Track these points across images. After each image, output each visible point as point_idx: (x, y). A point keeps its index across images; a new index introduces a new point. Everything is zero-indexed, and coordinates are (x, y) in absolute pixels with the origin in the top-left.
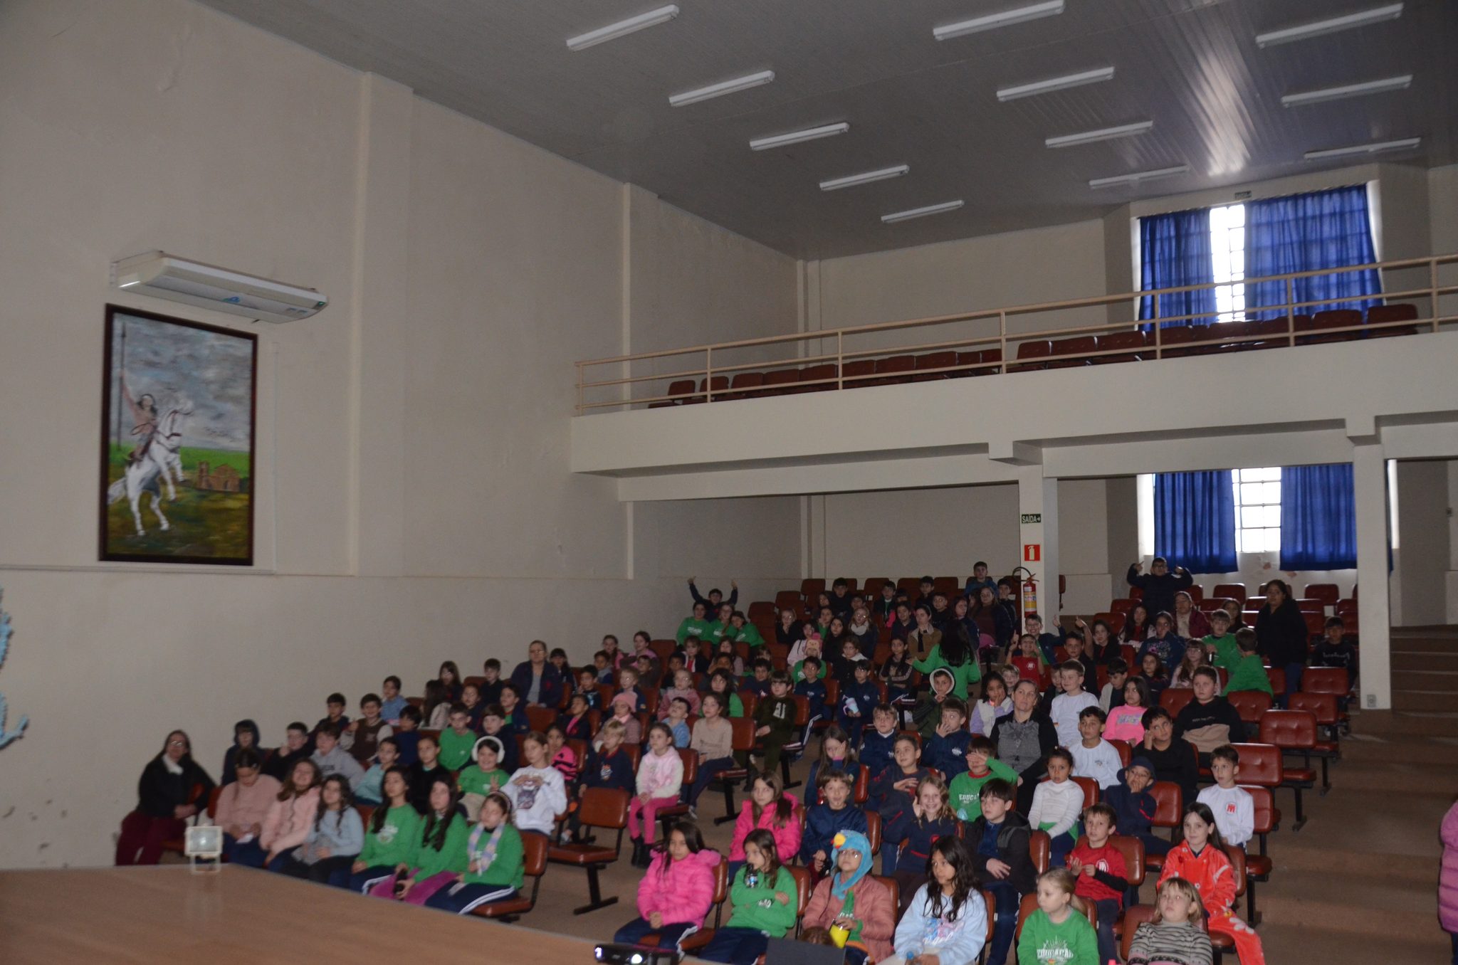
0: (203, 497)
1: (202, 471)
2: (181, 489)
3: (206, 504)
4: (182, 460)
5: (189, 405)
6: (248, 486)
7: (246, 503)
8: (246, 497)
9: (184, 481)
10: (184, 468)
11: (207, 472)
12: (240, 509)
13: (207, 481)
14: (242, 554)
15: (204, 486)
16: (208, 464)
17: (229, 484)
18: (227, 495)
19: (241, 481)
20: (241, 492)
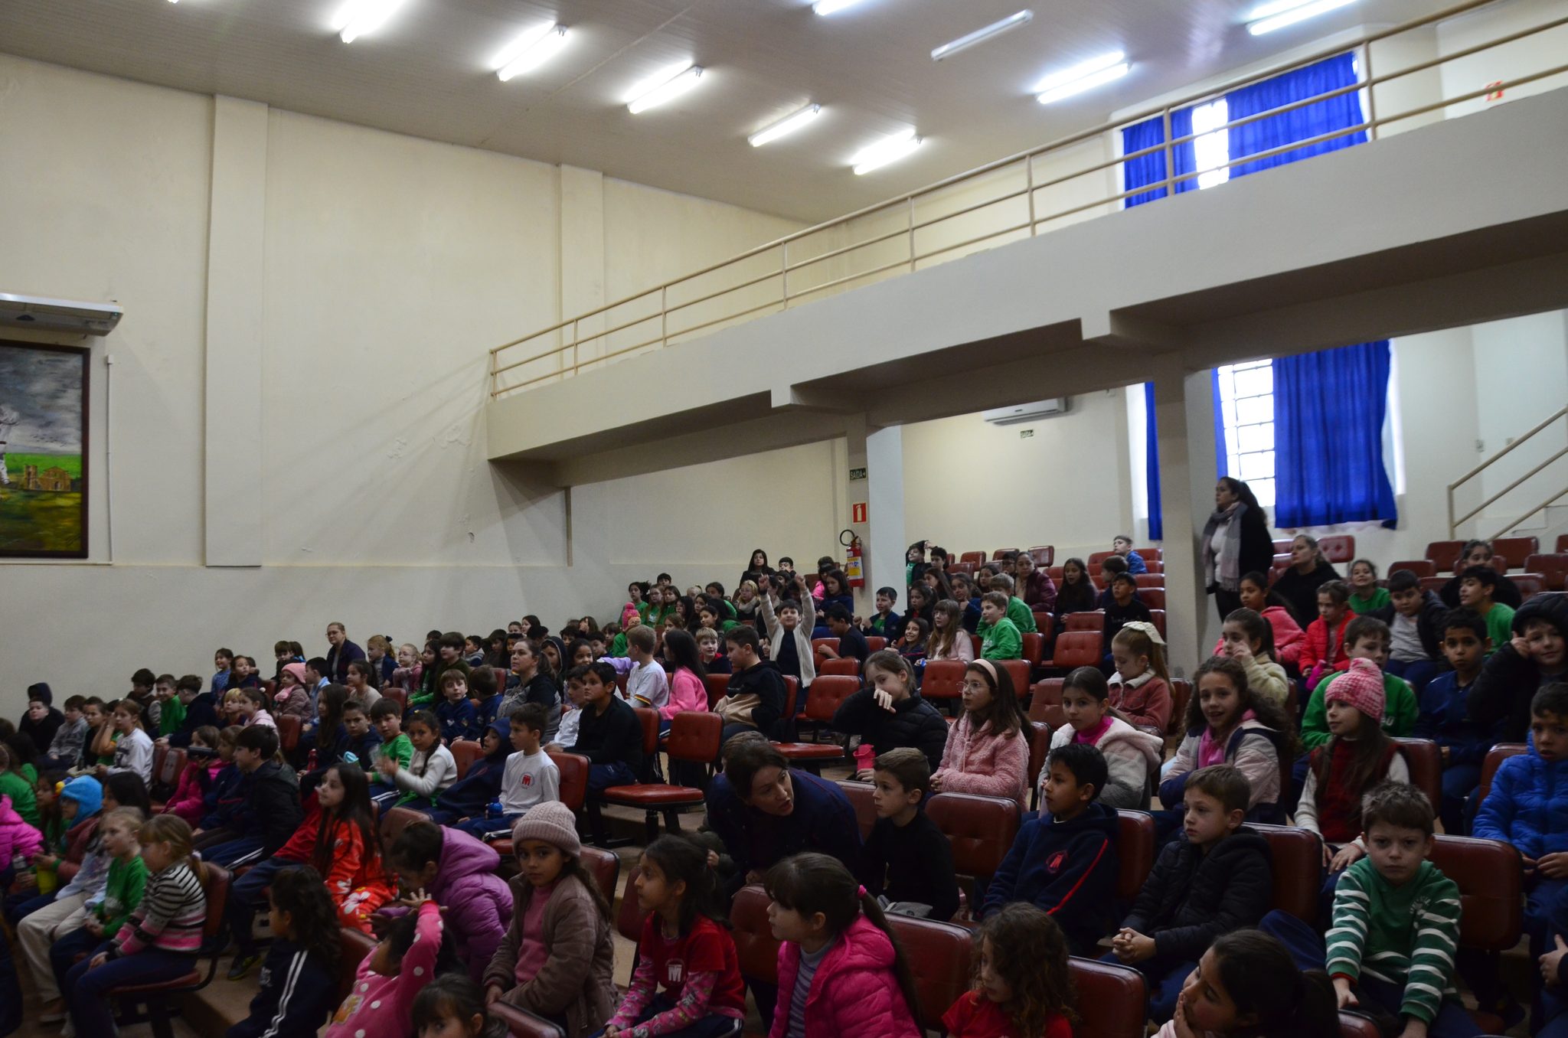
0: (31, 497)
1: (29, 474)
2: (7, 490)
3: (34, 503)
4: (6, 464)
5: (14, 415)
6: (82, 485)
7: (79, 501)
8: (78, 495)
9: (10, 483)
10: (9, 472)
11: (36, 473)
12: (71, 507)
13: (36, 482)
14: (75, 546)
15: (31, 486)
16: (36, 467)
17: (59, 485)
18: (58, 494)
19: (73, 482)
20: (72, 492)
